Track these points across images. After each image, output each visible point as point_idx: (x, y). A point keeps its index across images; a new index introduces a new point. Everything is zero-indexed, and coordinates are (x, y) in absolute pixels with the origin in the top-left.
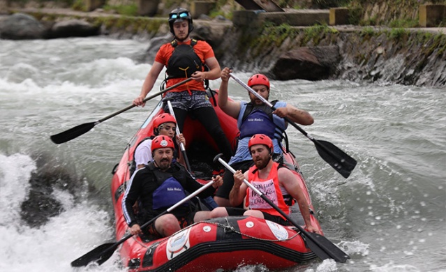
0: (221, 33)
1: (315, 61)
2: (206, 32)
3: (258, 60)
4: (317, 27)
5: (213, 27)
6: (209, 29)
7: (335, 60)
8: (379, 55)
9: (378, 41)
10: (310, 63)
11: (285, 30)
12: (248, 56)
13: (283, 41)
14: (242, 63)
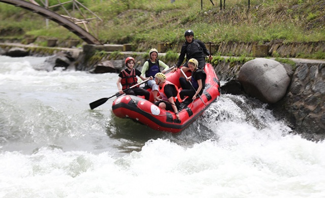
0: (78, 54)
1: (113, 67)
2: (71, 54)
3: (91, 66)
4: (115, 52)
5: (74, 52)
6: (72, 52)
7: (121, 67)
8: (139, 64)
9: (138, 59)
10: (111, 68)
11: (102, 54)
12: (88, 65)
13: (102, 58)
14: (85, 68)
